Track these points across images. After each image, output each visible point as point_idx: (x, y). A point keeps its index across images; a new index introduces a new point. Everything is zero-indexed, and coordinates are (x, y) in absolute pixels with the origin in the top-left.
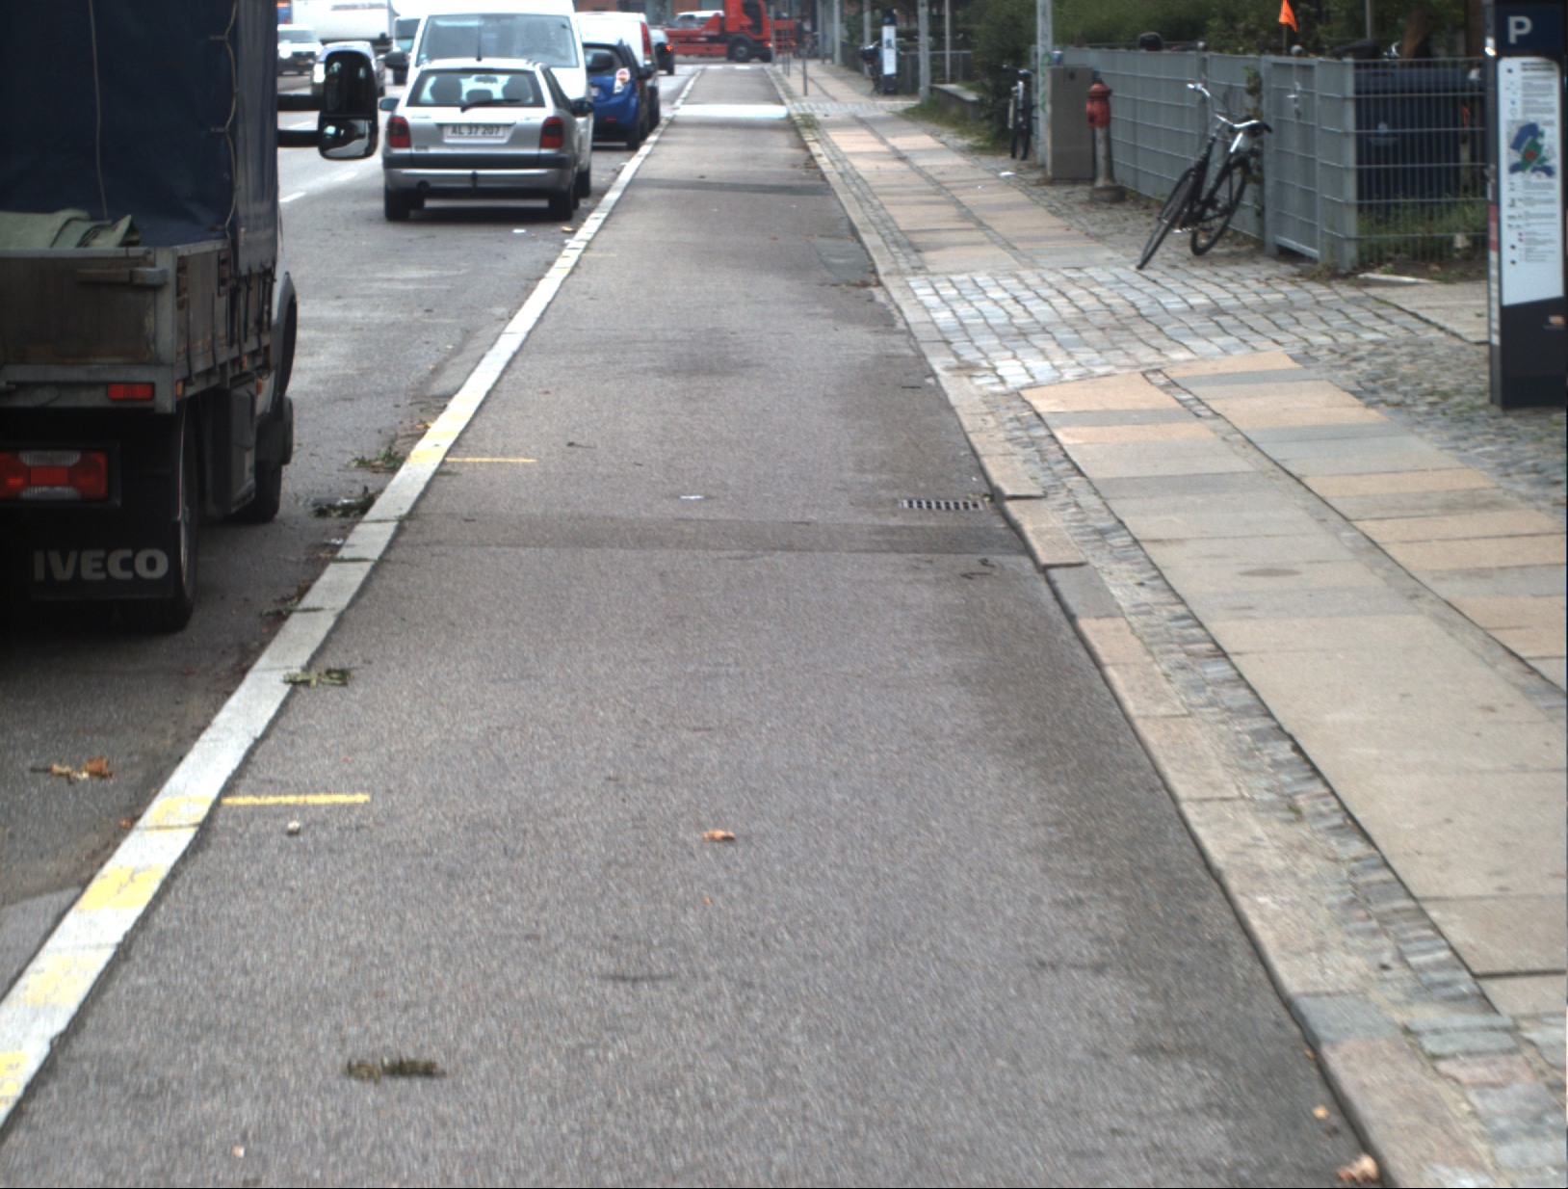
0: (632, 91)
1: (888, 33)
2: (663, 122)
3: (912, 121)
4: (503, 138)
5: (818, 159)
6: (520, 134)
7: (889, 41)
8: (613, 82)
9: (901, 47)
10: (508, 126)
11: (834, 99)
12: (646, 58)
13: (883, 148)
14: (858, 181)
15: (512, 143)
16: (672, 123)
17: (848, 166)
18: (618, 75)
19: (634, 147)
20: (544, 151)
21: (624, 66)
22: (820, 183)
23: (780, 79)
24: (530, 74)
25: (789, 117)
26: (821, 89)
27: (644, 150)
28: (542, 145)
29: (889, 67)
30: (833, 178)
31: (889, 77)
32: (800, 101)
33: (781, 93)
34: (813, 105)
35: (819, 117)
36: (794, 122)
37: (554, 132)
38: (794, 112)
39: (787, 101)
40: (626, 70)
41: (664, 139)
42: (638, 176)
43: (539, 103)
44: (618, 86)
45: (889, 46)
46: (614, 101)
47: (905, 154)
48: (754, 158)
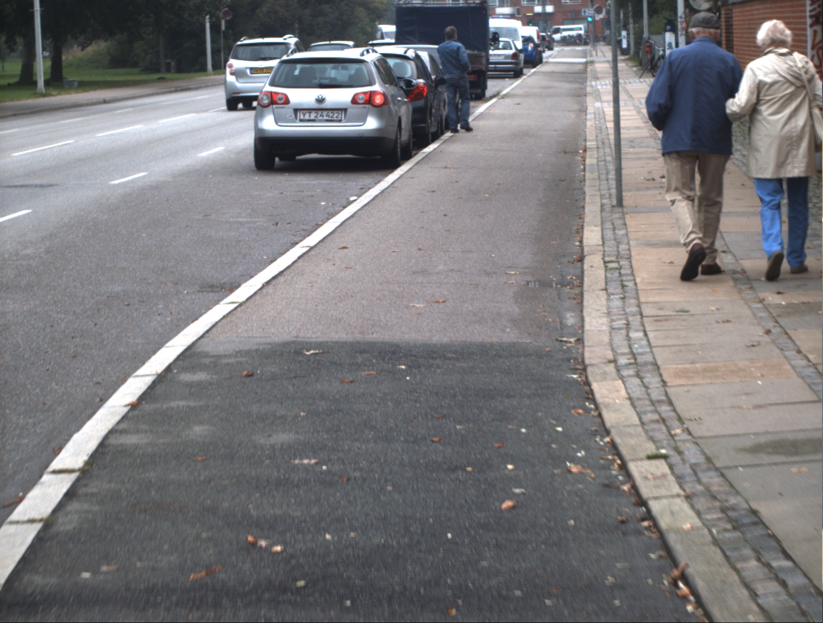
0: (534, 50)
2: (544, 62)
4: (502, 57)
5: (588, 69)
6: (506, 57)
7: (624, 36)
8: (528, 47)
10: (503, 55)
12: (538, 41)
15: (505, 59)
17: (595, 69)
18: (530, 45)
19: (534, 67)
20: (513, 61)
22: (586, 71)
24: (509, 42)
25: (586, 61)
28: (512, 59)
29: (625, 45)
31: (624, 49)
32: (593, 57)
33: (588, 54)
34: (597, 58)
35: (596, 61)
37: (515, 56)
38: (589, 60)
39: (588, 57)
40: (532, 44)
41: (544, 66)
42: (536, 71)
43: (511, 49)
44: (530, 48)
46: (528, 53)
48: (571, 69)
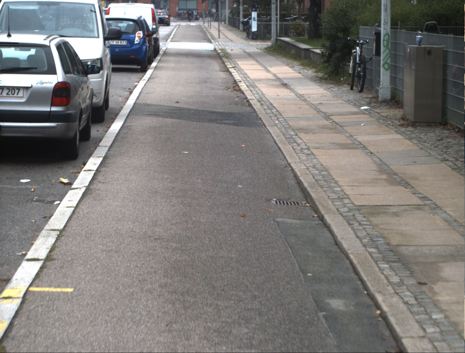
0: (144, 42)
1: (254, 14)
2: (161, 52)
3: (273, 56)
4: (22, 98)
5: (240, 84)
7: (254, 18)
8: (135, 37)
9: (258, 21)
10: (27, 88)
11: (232, 41)
12: (153, 25)
13: (270, 76)
14: (274, 111)
15: (29, 102)
16: (165, 53)
17: (260, 94)
18: (136, 35)
19: (144, 70)
20: (54, 109)
21: (140, 30)
22: (249, 109)
23: (207, 30)
24: (46, 48)
25: (215, 50)
26: (224, 35)
27: (149, 72)
28: (52, 105)
29: (254, 29)
30: (257, 106)
31: (254, 32)
32: (218, 42)
33: (209, 37)
34: (224, 44)
35: (229, 51)
36: (218, 54)
37: (62, 93)
38: (217, 47)
39: (213, 41)
40: (141, 32)
41: (161, 65)
42: (138, 102)
44: (137, 40)
45: (254, 20)
46: (134, 47)
47: (286, 81)
48: (205, 81)
